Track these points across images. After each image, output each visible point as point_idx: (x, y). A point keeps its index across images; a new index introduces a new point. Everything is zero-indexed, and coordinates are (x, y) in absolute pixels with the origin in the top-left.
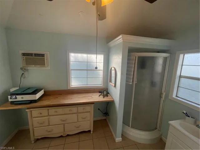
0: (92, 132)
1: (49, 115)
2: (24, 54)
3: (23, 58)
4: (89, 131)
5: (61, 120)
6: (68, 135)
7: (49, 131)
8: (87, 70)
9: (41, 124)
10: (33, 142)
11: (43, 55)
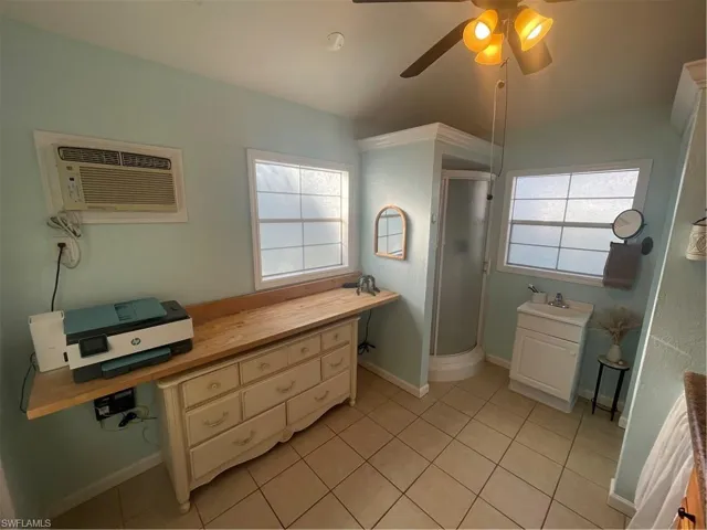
0: (353, 403)
1: (241, 385)
2: (68, 153)
3: (69, 168)
4: (347, 402)
5: (278, 389)
6: (296, 434)
7: (246, 441)
8: (302, 221)
9: (218, 423)
10: (186, 507)
11: (163, 163)
